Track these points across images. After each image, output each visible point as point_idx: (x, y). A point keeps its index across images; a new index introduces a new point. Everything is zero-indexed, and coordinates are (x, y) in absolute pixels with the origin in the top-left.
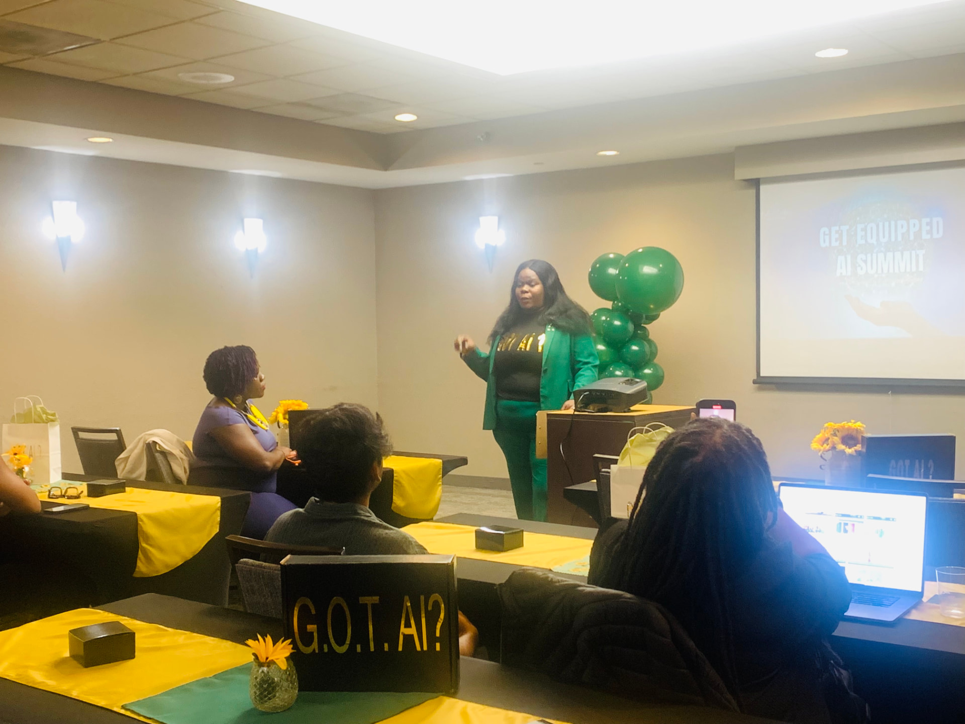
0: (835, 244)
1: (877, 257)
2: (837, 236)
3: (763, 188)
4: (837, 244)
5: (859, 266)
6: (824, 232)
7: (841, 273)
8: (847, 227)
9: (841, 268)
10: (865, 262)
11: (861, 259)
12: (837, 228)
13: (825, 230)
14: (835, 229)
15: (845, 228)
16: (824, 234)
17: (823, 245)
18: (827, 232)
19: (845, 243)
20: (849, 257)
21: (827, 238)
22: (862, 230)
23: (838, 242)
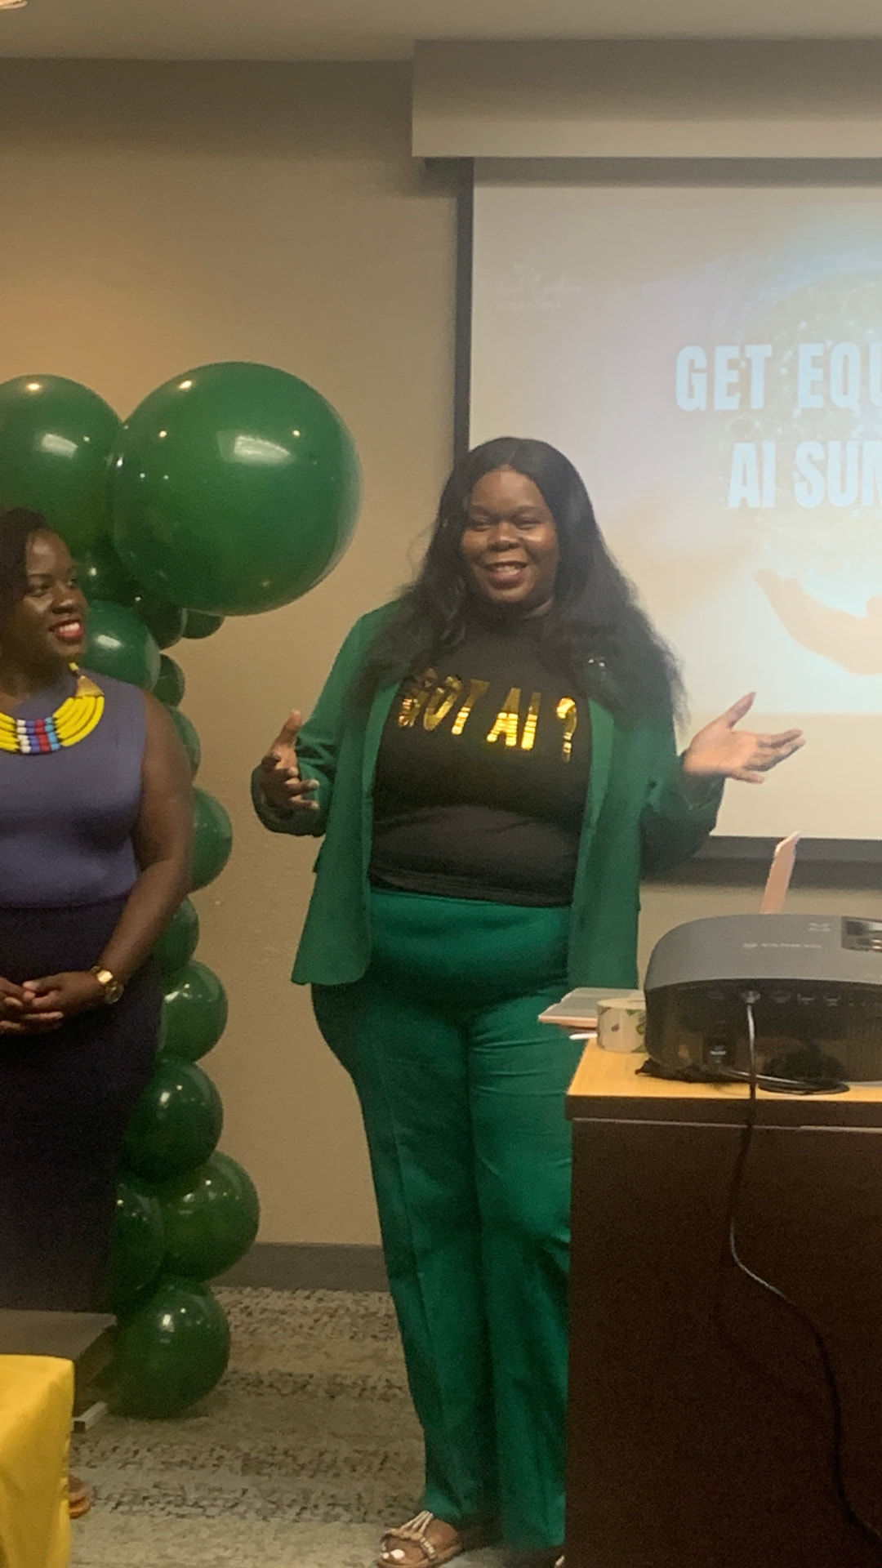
0: (727, 403)
1: (861, 449)
2: (734, 376)
3: (484, 196)
4: (733, 403)
5: (803, 478)
6: (692, 362)
7: (744, 501)
8: (767, 350)
9: (744, 483)
10: (822, 467)
11: (810, 456)
12: (733, 352)
13: (692, 354)
14: (725, 353)
15: (759, 353)
16: (692, 369)
17: (685, 404)
18: (701, 362)
19: (757, 401)
20: (769, 447)
21: (700, 380)
22: (816, 362)
23: (738, 396)
